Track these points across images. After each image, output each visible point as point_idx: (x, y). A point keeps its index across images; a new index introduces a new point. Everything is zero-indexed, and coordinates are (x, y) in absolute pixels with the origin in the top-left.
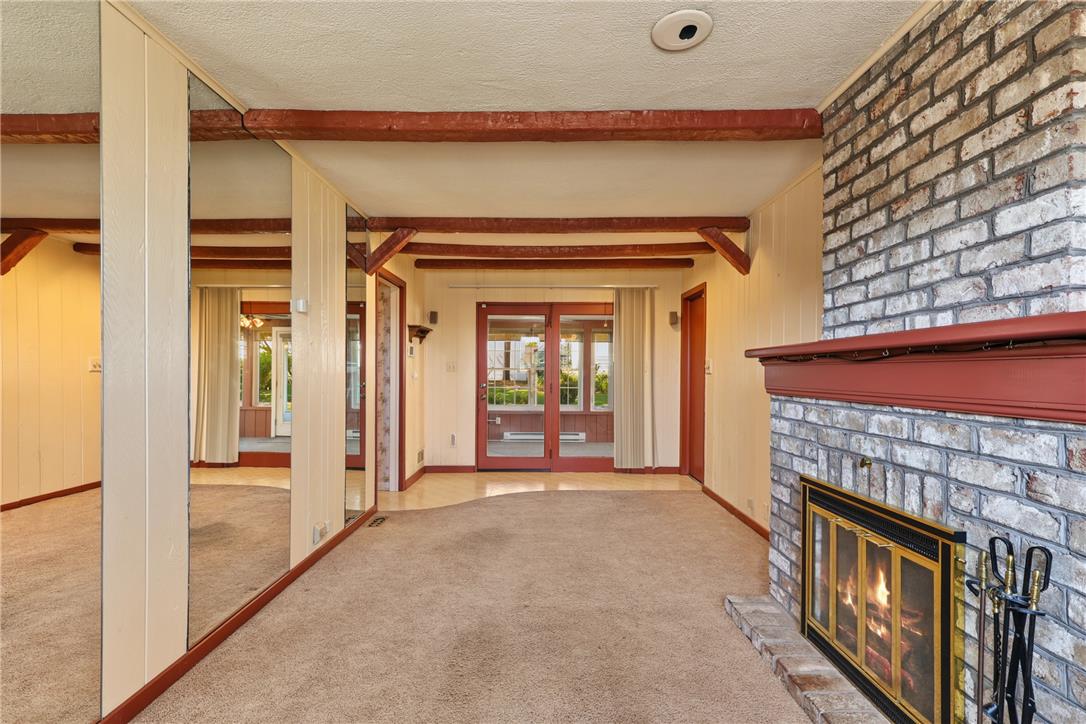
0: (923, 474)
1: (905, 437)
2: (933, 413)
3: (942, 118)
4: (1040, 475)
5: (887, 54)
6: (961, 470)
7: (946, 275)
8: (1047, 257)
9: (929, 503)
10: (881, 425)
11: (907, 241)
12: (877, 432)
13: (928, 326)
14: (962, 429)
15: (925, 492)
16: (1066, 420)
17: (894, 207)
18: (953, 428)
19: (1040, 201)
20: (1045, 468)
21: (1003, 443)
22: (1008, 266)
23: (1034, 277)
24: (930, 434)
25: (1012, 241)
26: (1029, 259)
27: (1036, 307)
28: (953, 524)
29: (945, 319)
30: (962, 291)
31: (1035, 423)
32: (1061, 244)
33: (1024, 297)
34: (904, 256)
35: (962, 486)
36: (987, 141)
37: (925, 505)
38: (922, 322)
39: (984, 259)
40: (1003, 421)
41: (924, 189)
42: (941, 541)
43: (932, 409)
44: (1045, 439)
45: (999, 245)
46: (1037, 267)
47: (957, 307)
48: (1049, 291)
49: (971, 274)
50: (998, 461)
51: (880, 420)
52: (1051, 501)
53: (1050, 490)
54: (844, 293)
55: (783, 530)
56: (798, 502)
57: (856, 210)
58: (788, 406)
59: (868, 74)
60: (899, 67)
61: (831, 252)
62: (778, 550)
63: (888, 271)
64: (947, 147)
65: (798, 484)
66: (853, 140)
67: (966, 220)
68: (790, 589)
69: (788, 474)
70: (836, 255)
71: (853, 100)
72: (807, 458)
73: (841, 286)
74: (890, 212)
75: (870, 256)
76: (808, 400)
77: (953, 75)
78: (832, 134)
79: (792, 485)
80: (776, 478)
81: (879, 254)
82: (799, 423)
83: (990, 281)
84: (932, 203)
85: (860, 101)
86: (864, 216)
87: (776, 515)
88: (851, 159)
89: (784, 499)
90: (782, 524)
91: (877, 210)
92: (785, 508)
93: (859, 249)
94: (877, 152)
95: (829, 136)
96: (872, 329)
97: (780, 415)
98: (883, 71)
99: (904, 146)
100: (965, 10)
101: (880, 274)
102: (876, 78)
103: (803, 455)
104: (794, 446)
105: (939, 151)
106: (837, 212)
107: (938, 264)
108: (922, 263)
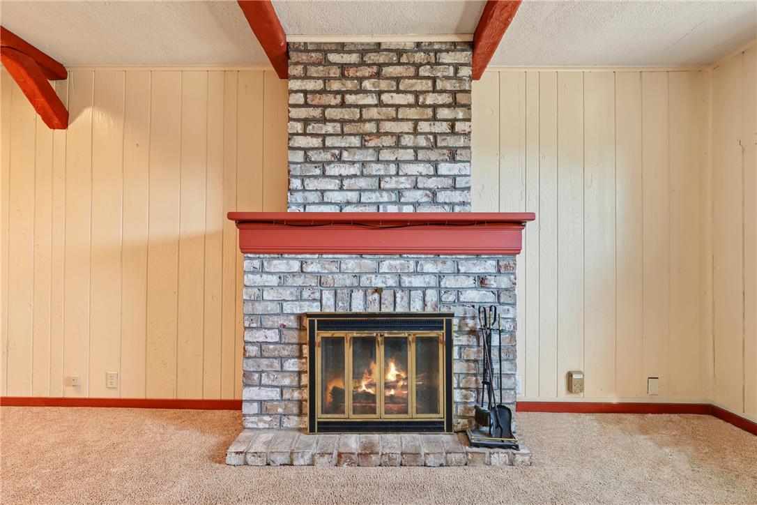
0: (424, 290)
1: (412, 271)
2: (432, 256)
3: (405, 103)
4: (488, 277)
5: (362, 44)
6: (448, 282)
7: (409, 186)
8: (463, 189)
9: (429, 304)
10: (390, 266)
11: (378, 161)
12: (388, 271)
13: (397, 211)
14: (449, 263)
15: (426, 298)
16: (498, 254)
17: (367, 138)
18: (444, 263)
19: (459, 165)
20: (490, 274)
21: (471, 266)
22: (444, 189)
23: (457, 197)
24: (429, 267)
25: (446, 178)
26: (454, 188)
27: (457, 209)
28: (444, 310)
29: (408, 209)
30: (418, 195)
31: (486, 256)
32: (468, 185)
33: (452, 205)
34: (376, 169)
35: (447, 290)
36: (432, 128)
37: (426, 305)
38: (392, 209)
39: (431, 183)
40: (471, 257)
41: (392, 136)
42: (445, 319)
43: (431, 254)
44: (490, 262)
45: (439, 179)
46: (458, 193)
47: (416, 204)
48: (464, 203)
49: (424, 189)
50: (467, 274)
51: (389, 264)
52: (493, 286)
53: (492, 282)
54: (316, 181)
55: (268, 366)
56: (293, 337)
57: (329, 128)
58: (275, 262)
59: (343, 45)
60: (372, 58)
61: (299, 149)
62: (260, 385)
63: (362, 175)
64: (408, 120)
65: (292, 323)
66: (326, 80)
67: (421, 161)
68: (280, 410)
69: (275, 318)
70: (305, 153)
71: (325, 52)
72: (305, 300)
73: (312, 176)
74: (363, 140)
75: (344, 162)
76: (308, 256)
77: (413, 85)
78: (301, 64)
79: (284, 326)
80: (254, 325)
81: (353, 163)
82: (293, 274)
83: (434, 194)
84: (398, 146)
85: (333, 57)
86: (337, 135)
87: (255, 357)
88: (323, 91)
89: (269, 340)
90: (265, 362)
91: (350, 135)
92: (271, 347)
93: (333, 155)
94: (350, 99)
95: (297, 63)
96: (348, 209)
97: (262, 271)
98: (357, 51)
99: (376, 106)
100: (419, 57)
101: (355, 176)
102: (350, 52)
103: (300, 299)
104: (286, 294)
105: (402, 120)
106: (306, 122)
107: (402, 179)
108: (391, 176)
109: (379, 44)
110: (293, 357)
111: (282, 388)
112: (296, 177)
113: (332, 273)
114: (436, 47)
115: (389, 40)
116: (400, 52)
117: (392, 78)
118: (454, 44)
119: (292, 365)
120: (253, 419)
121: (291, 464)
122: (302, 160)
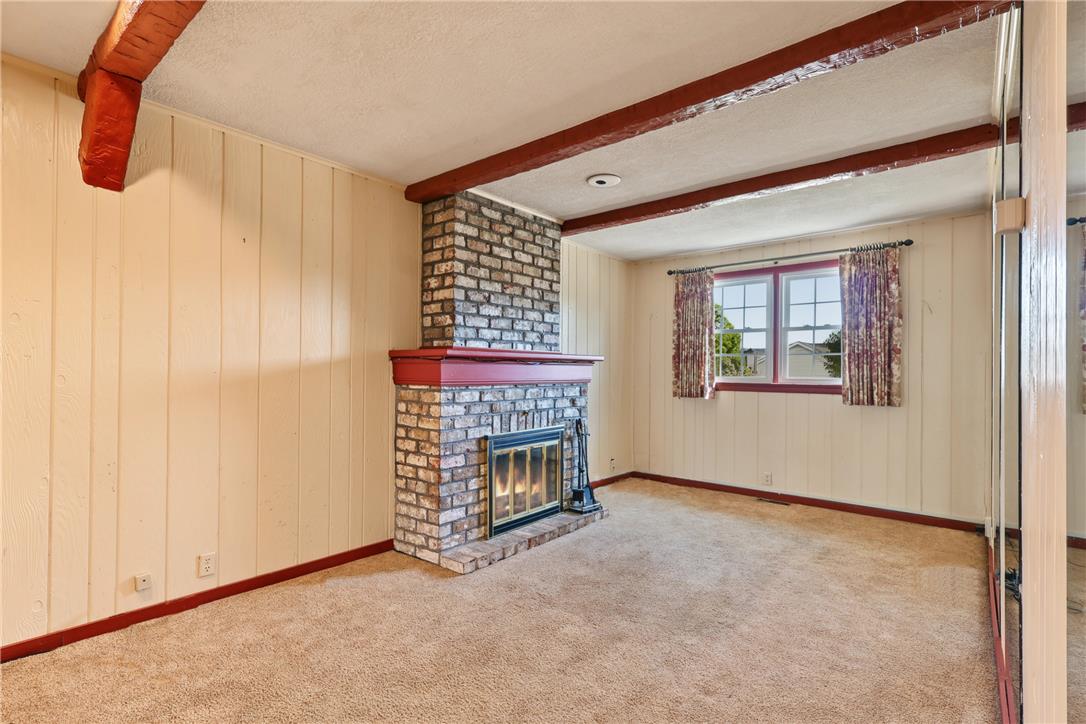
0: (548, 410)
1: (542, 397)
2: (552, 385)
3: (527, 262)
4: (576, 399)
5: (503, 206)
6: (559, 404)
7: (529, 329)
8: (556, 334)
9: (550, 422)
11: (512, 306)
12: (530, 398)
13: (523, 350)
14: (560, 390)
15: (549, 416)
17: (505, 286)
19: (554, 316)
20: (577, 397)
21: (569, 391)
22: (547, 333)
23: (553, 340)
24: (550, 393)
25: (548, 325)
26: (552, 333)
27: (553, 349)
29: (528, 349)
30: (534, 337)
31: (575, 385)
32: (558, 331)
33: (551, 346)
35: (558, 410)
36: (541, 285)
38: (520, 348)
39: (541, 328)
40: (569, 385)
41: (520, 287)
43: (551, 383)
44: (577, 389)
45: (545, 325)
46: (554, 336)
47: (532, 345)
48: (556, 345)
49: (537, 332)
50: (567, 397)
52: (578, 406)
53: (578, 402)
54: (473, 319)
55: (457, 489)
56: (474, 459)
57: (483, 273)
58: (463, 393)
59: (492, 202)
60: (509, 219)
61: (462, 287)
62: (452, 507)
63: (503, 317)
64: (528, 276)
65: (473, 447)
66: (480, 229)
67: (536, 310)
68: (466, 527)
69: (462, 444)
70: (466, 292)
71: (480, 205)
72: (483, 426)
73: (471, 314)
74: (503, 288)
75: (492, 304)
76: (484, 387)
77: (532, 249)
78: (464, 210)
79: (468, 450)
80: (448, 453)
81: (497, 306)
82: (474, 403)
83: (542, 336)
84: (523, 295)
85: (485, 211)
86: (487, 280)
87: (448, 482)
88: (478, 239)
89: (459, 465)
90: (455, 485)
91: (496, 281)
92: (460, 471)
93: (485, 297)
94: (496, 250)
95: (461, 208)
96: (495, 346)
97: (453, 401)
98: (500, 211)
99: (511, 260)
100: (535, 227)
101: (498, 317)
102: (496, 210)
103: (480, 425)
104: (470, 421)
105: (525, 275)
106: (467, 264)
107: (526, 323)
108: (519, 319)
109: (513, 209)
110: (474, 477)
111: (467, 506)
112: (460, 314)
113: (499, 401)
114: (544, 223)
115: (520, 208)
116: (525, 221)
117: (519, 240)
118: (553, 223)
119: (473, 484)
120: (447, 540)
121: (504, 558)
122: (463, 299)
